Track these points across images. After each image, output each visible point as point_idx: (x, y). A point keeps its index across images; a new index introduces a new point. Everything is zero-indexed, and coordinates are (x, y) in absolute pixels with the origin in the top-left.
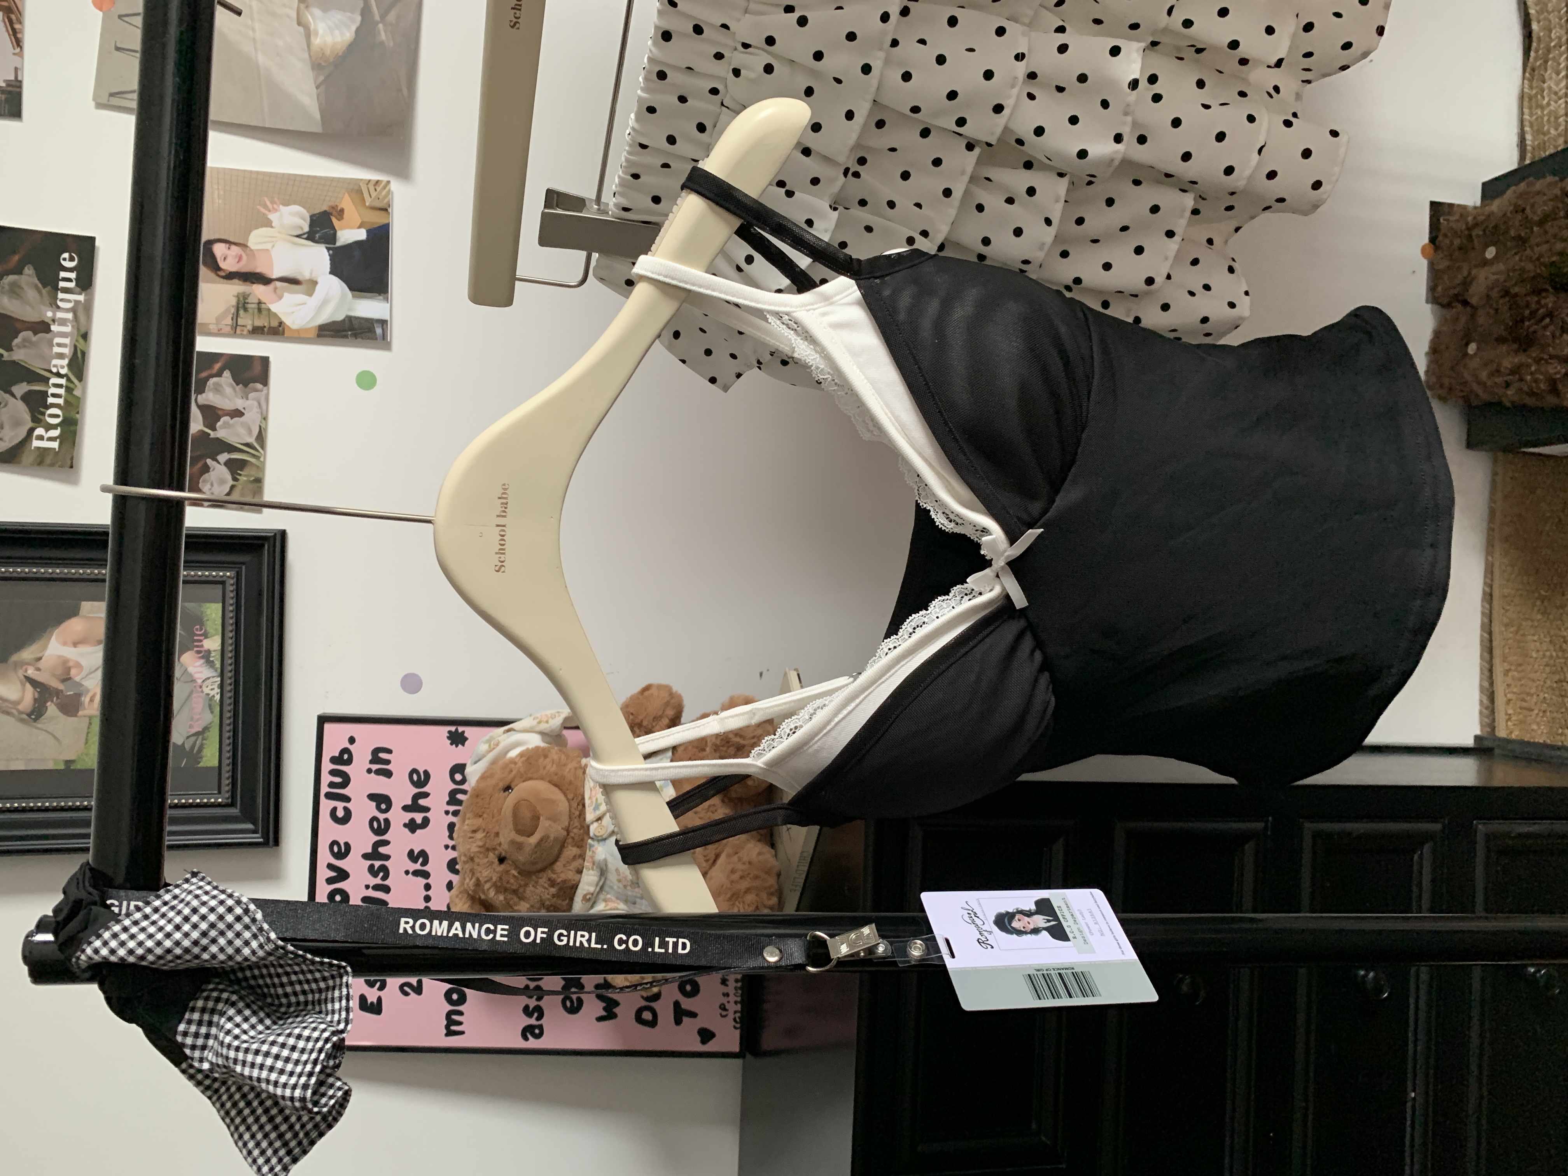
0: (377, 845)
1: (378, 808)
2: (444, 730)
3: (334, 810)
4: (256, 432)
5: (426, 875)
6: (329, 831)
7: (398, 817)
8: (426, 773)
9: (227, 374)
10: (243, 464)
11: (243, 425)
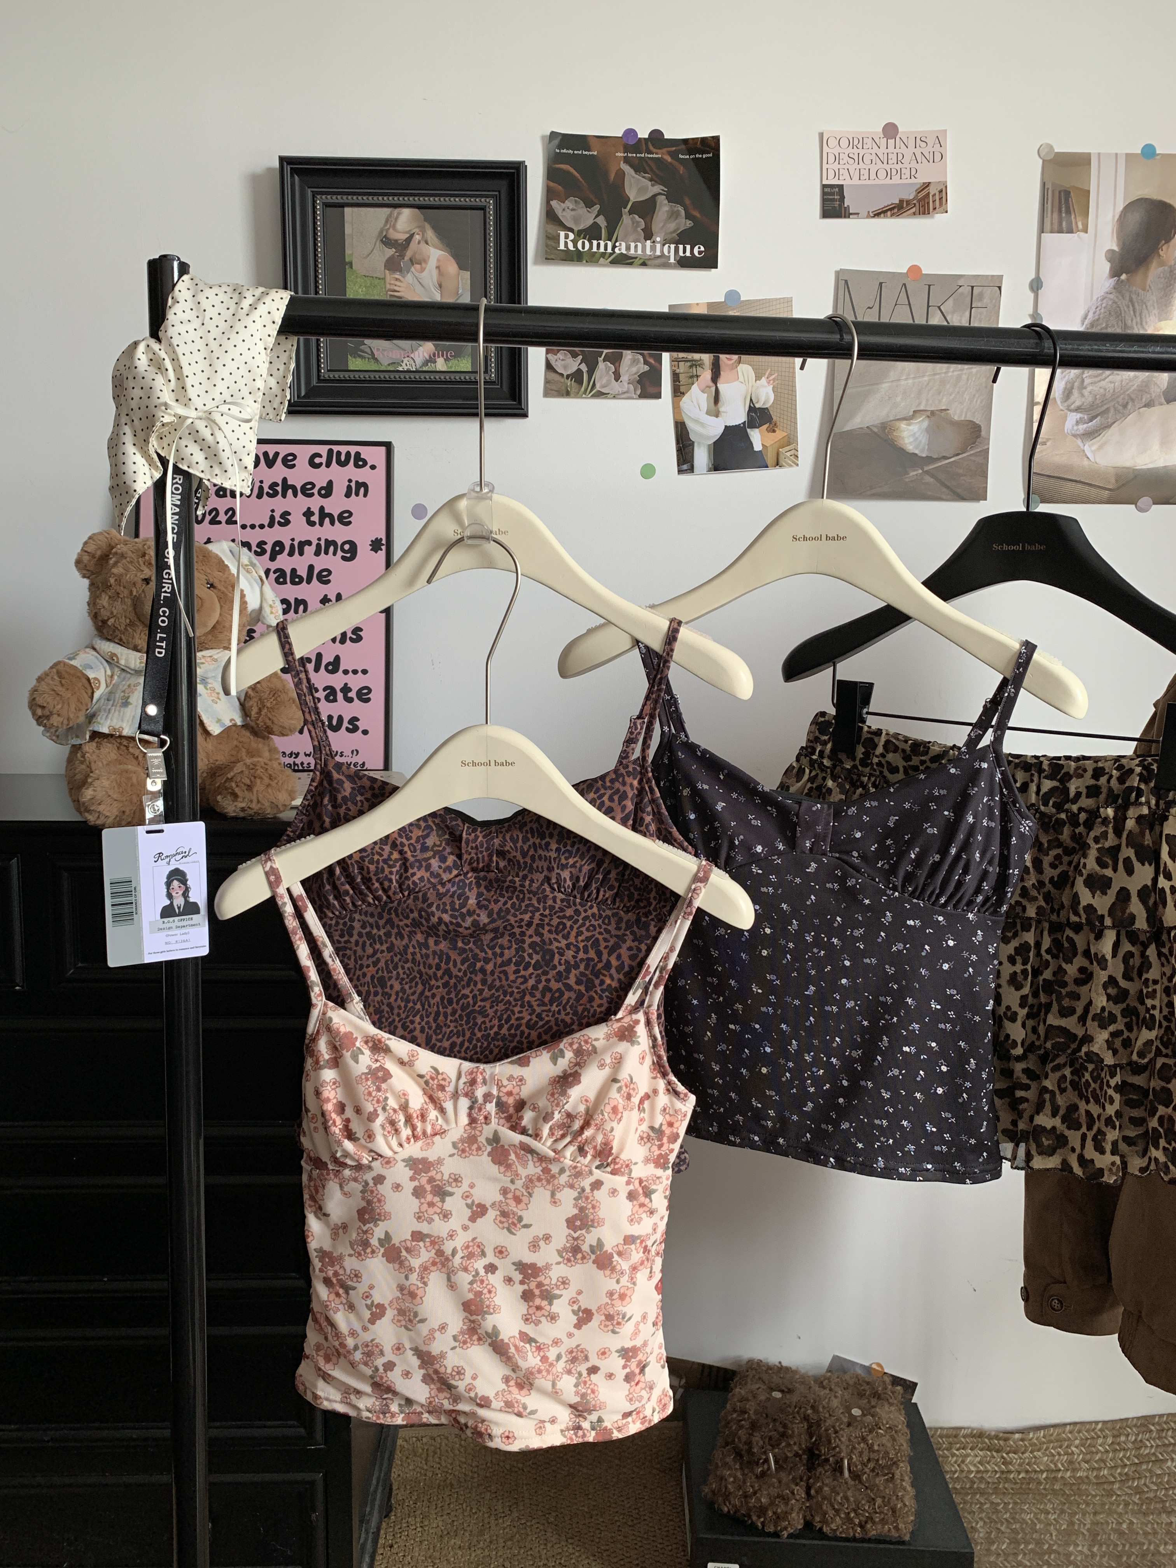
0: (294, 488)
1: (322, 488)
2: (382, 535)
3: (320, 456)
4: (604, 391)
5: (271, 525)
6: (303, 453)
7: (315, 503)
8: (350, 523)
9: (647, 368)
10: (580, 382)
11: (609, 382)
